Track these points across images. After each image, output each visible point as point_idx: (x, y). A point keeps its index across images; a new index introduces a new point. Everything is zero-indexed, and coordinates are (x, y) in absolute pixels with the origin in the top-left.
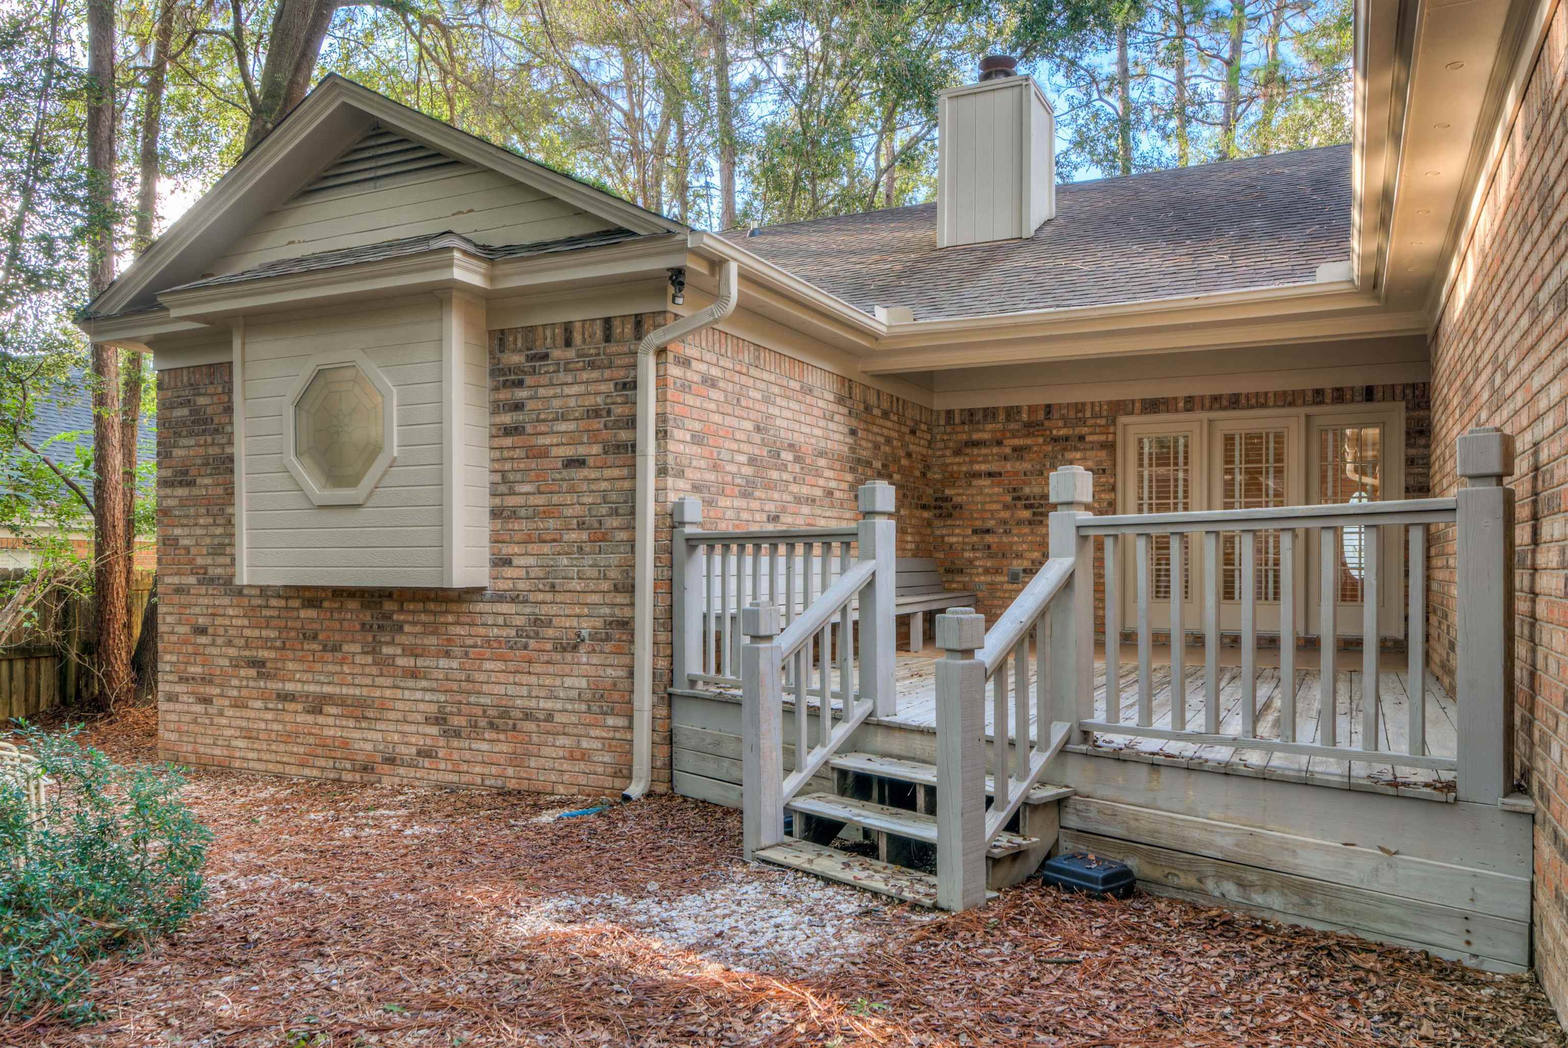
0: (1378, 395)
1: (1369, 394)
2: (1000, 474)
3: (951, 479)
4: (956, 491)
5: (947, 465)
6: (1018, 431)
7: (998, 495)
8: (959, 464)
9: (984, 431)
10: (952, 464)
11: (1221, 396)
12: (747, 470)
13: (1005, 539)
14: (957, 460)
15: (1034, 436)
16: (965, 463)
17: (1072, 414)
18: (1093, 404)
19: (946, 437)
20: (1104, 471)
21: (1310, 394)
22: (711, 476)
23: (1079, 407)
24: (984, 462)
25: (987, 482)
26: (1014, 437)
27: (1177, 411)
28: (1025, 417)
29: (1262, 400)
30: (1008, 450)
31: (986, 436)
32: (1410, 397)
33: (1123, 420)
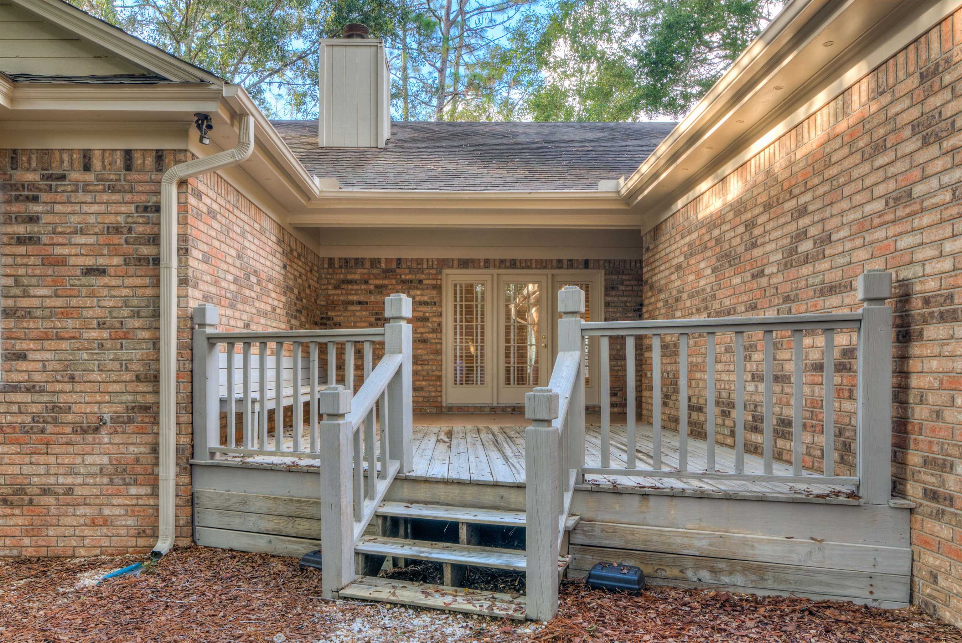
0: (591, 265)
1: (586, 264)
2: (367, 303)
3: (333, 305)
4: (336, 314)
5: (330, 295)
6: (378, 274)
7: (365, 317)
8: (338, 295)
9: (355, 273)
10: (334, 295)
11: (505, 260)
12: (233, 287)
14: (337, 292)
15: (389, 278)
16: (342, 294)
17: (414, 266)
18: (428, 260)
19: (328, 277)
20: (435, 303)
21: (555, 262)
22: (213, 289)
23: (419, 261)
24: (356, 294)
25: (358, 308)
26: (376, 278)
27: (479, 268)
28: (383, 265)
29: (529, 264)
30: (372, 287)
31: (357, 277)
32: (607, 267)
33: (446, 271)
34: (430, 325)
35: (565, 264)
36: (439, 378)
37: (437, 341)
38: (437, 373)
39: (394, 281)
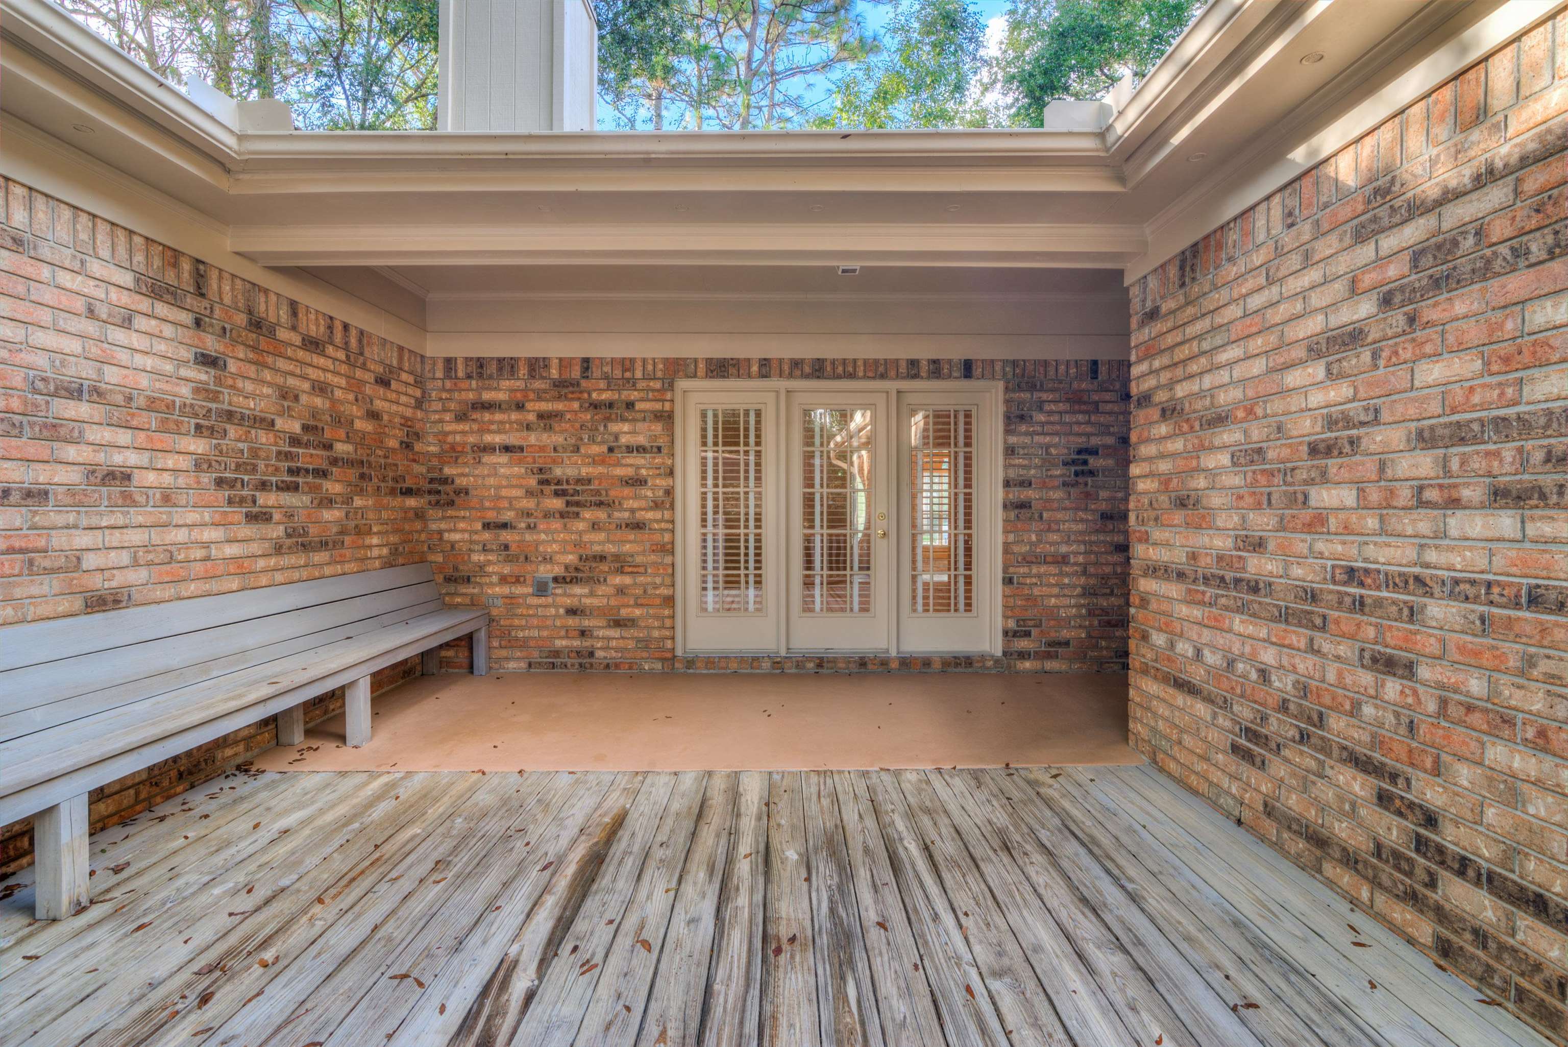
0: (977, 371)
1: (967, 369)
2: (521, 449)
3: (453, 453)
4: (459, 471)
5: (447, 434)
6: (545, 391)
7: (520, 477)
8: (463, 432)
9: (497, 389)
10: (455, 433)
11: (803, 360)
13: (528, 537)
14: (461, 427)
15: (567, 399)
16: (472, 432)
17: (618, 373)
18: (644, 361)
19: (444, 395)
20: (659, 449)
21: (903, 365)
23: (627, 364)
24: (499, 432)
25: (504, 458)
26: (540, 399)
27: (749, 376)
28: (554, 373)
29: (851, 369)
30: (532, 417)
31: (502, 396)
32: (1010, 376)
33: (682, 384)
34: (649, 494)
35: (924, 368)
36: (670, 601)
37: (663, 525)
38: (666, 592)
39: (576, 405)
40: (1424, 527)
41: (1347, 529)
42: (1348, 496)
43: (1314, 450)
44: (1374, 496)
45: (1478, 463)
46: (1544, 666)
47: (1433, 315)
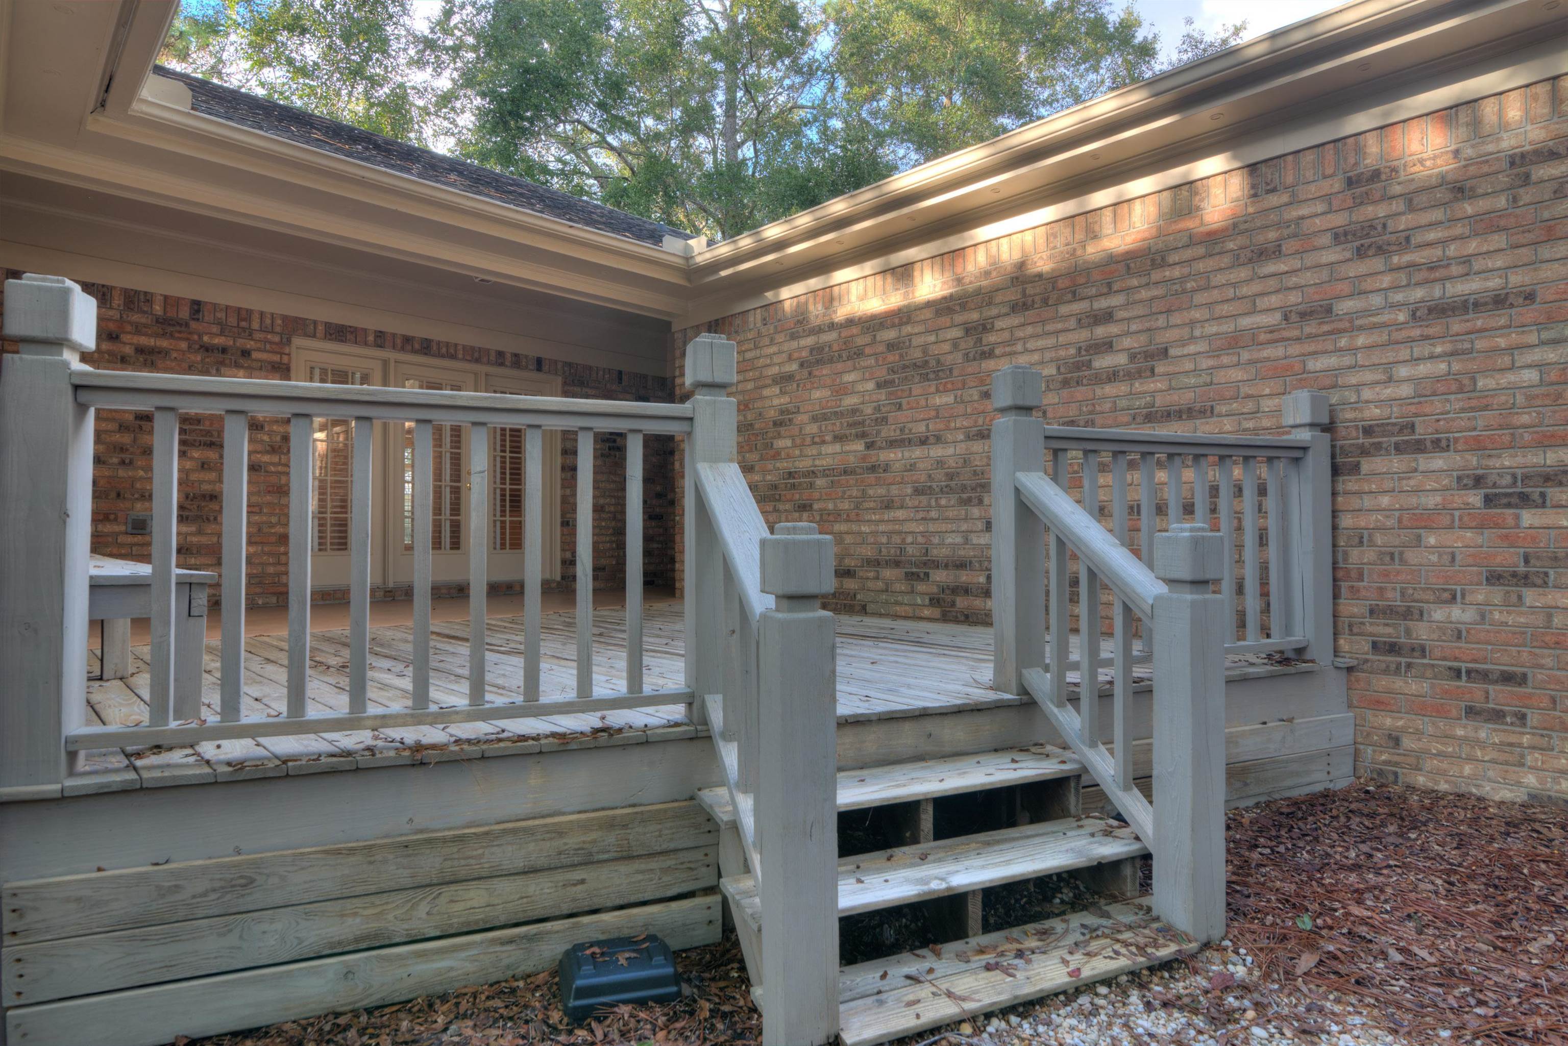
34: (266, 438)
35: (508, 359)
36: (284, 539)
37: (280, 468)
38: (279, 530)
39: (184, 345)
40: (815, 452)
41: (789, 456)
42: (788, 443)
43: (775, 424)
44: (798, 441)
45: (830, 428)
46: (848, 493)
47: (817, 373)
